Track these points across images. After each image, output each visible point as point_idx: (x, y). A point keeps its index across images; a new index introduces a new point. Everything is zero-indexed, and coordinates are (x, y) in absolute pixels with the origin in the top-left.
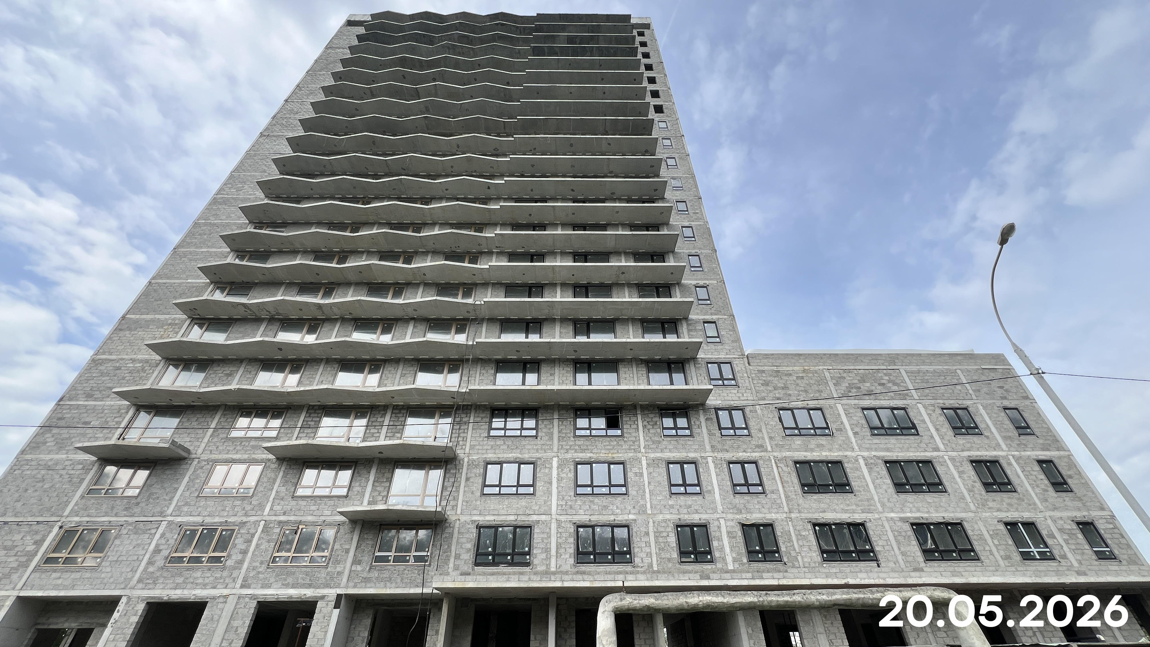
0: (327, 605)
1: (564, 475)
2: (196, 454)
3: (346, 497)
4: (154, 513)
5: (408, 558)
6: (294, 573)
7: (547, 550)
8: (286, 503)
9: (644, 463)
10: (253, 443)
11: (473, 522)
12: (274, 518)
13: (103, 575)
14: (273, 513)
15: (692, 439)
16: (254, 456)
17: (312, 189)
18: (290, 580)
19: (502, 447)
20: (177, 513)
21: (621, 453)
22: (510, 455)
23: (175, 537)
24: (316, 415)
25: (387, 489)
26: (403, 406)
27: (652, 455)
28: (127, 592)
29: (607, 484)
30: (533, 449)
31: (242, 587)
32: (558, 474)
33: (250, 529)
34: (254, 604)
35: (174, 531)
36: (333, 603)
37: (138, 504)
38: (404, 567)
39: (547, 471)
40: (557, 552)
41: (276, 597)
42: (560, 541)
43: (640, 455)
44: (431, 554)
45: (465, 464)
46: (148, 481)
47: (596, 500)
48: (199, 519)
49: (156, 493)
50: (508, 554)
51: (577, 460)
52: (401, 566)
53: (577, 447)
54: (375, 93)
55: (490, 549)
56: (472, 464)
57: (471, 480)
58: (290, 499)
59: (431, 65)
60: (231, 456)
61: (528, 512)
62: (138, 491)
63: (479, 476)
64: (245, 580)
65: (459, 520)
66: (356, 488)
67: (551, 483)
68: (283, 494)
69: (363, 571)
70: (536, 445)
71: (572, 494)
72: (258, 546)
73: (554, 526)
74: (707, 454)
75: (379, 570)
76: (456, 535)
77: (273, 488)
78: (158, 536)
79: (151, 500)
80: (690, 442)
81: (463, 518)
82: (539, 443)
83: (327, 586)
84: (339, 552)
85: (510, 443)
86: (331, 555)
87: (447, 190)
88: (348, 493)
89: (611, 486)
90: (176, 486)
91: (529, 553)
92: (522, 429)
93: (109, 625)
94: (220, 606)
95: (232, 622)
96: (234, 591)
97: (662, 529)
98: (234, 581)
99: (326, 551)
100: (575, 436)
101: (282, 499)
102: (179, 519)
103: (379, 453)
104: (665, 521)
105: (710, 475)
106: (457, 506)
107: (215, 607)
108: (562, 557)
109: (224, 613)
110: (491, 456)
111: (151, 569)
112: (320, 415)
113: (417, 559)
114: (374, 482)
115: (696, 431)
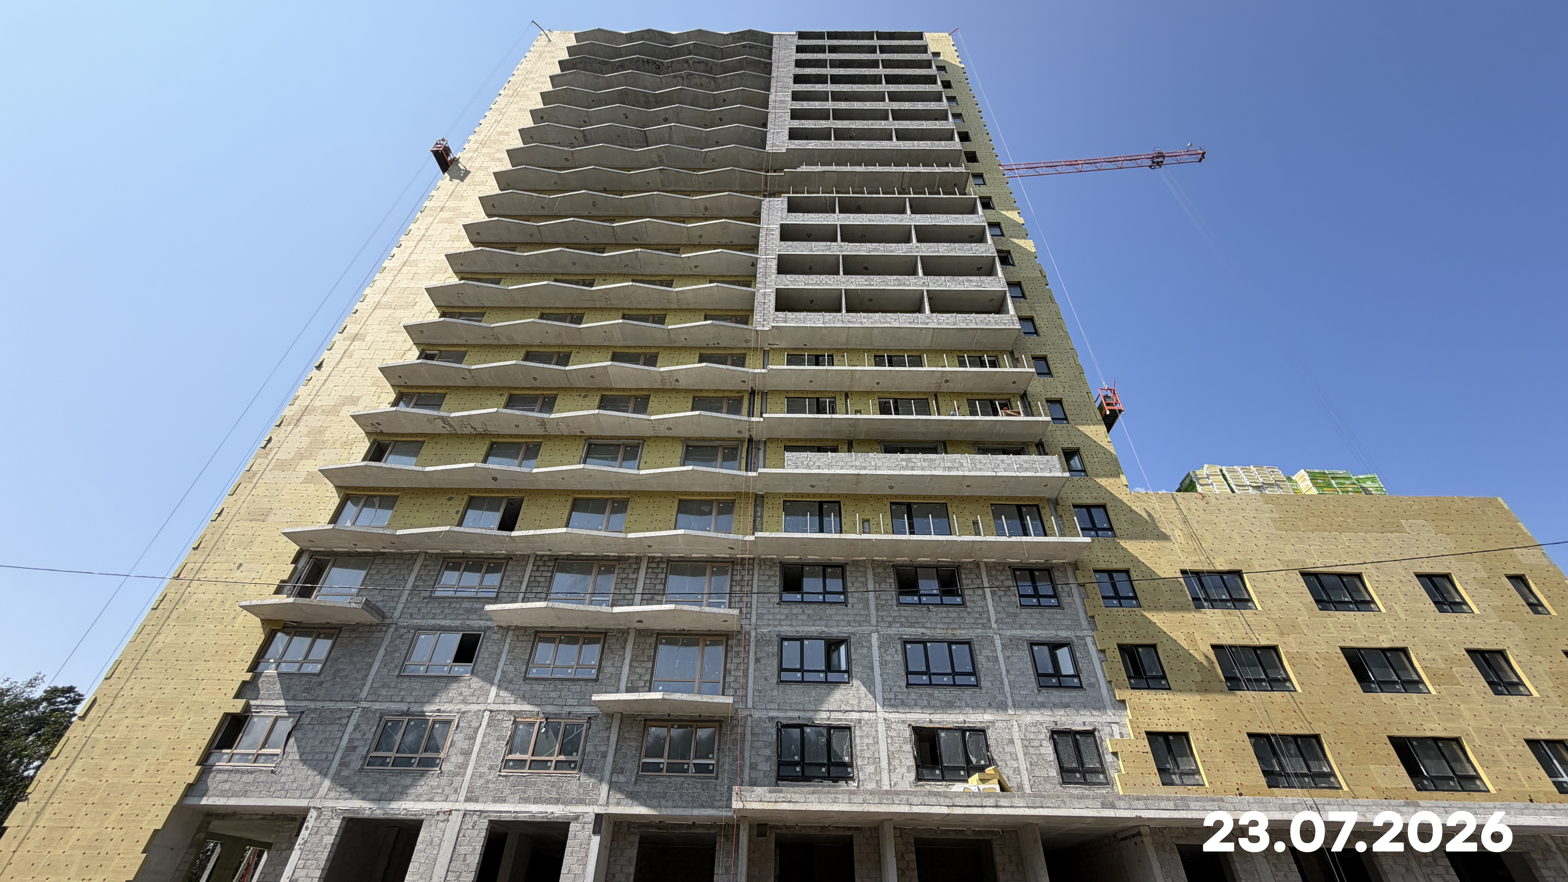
0: (583, 828)
1: (888, 658)
2: (391, 618)
3: (596, 680)
4: (343, 696)
5: (686, 766)
6: (535, 783)
7: (876, 761)
8: (517, 687)
9: (998, 642)
10: (466, 605)
11: (771, 719)
12: (502, 707)
13: (283, 780)
14: (500, 700)
15: (1061, 611)
16: (468, 622)
17: (517, 265)
18: (530, 792)
19: (800, 617)
20: (374, 697)
21: (964, 629)
22: (813, 629)
23: (374, 730)
24: (546, 568)
25: (649, 671)
26: (662, 558)
27: (1008, 633)
28: (317, 803)
29: (949, 671)
30: (843, 620)
31: (468, 800)
32: (881, 656)
33: (471, 721)
34: (484, 824)
35: (372, 722)
36: (591, 826)
37: (321, 683)
38: (683, 779)
39: (865, 651)
40: (889, 763)
41: (513, 815)
42: (892, 748)
43: (990, 632)
44: (718, 761)
45: (753, 639)
46: (333, 653)
47: (937, 693)
48: (404, 707)
49: (343, 669)
50: (823, 765)
51: (905, 637)
52: (678, 779)
53: (903, 620)
54: (588, 138)
55: (796, 758)
56: (761, 641)
57: (763, 662)
58: (521, 682)
59: (659, 101)
60: (438, 622)
61: (843, 707)
62: (319, 666)
63: (773, 655)
64: (470, 790)
65: (751, 715)
66: (608, 670)
67: (872, 668)
68: (512, 675)
69: (627, 782)
70: (847, 615)
71: (904, 684)
72: (483, 745)
73: (881, 727)
74: (1085, 633)
75: (648, 782)
76: (748, 737)
77: (497, 667)
78: (350, 728)
79: (338, 679)
80: (1058, 615)
81: (757, 715)
82: (851, 612)
83: (581, 802)
84: (593, 756)
85: (811, 612)
86: (583, 760)
87: (696, 267)
88: (598, 676)
89: (954, 674)
90: (370, 661)
91: (851, 765)
92: (825, 592)
93: (297, 847)
94: (440, 825)
95: (458, 847)
96: (457, 806)
97: (1032, 736)
98: (456, 791)
99: (575, 754)
100: (899, 604)
101: (511, 682)
102: (377, 706)
103: (638, 622)
104: (1035, 724)
105: (1091, 662)
106: (746, 697)
107: (433, 827)
108: (897, 771)
109: (447, 836)
110: (787, 630)
111: (345, 773)
112: (551, 568)
113: (701, 768)
114: (631, 661)
115: (1065, 600)
